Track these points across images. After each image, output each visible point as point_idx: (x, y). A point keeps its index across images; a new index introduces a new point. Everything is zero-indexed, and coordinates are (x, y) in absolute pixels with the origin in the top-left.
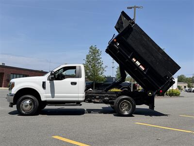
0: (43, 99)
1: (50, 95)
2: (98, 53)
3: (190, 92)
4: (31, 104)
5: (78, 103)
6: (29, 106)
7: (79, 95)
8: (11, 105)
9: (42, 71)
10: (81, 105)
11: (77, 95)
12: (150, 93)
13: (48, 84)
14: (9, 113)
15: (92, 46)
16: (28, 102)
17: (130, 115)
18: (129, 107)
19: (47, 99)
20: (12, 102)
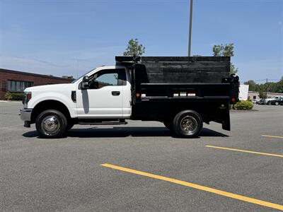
0: (73, 115)
1: (83, 109)
2: (139, 49)
3: (263, 104)
4: (56, 123)
5: (122, 120)
6: (54, 125)
7: (124, 109)
8: (28, 124)
9: (51, 76)
10: (127, 123)
11: (120, 109)
12: (223, 106)
13: (79, 94)
14: (24, 135)
15: (132, 41)
16: (52, 119)
17: (195, 136)
18: (194, 126)
19: (79, 115)
20: (29, 120)
